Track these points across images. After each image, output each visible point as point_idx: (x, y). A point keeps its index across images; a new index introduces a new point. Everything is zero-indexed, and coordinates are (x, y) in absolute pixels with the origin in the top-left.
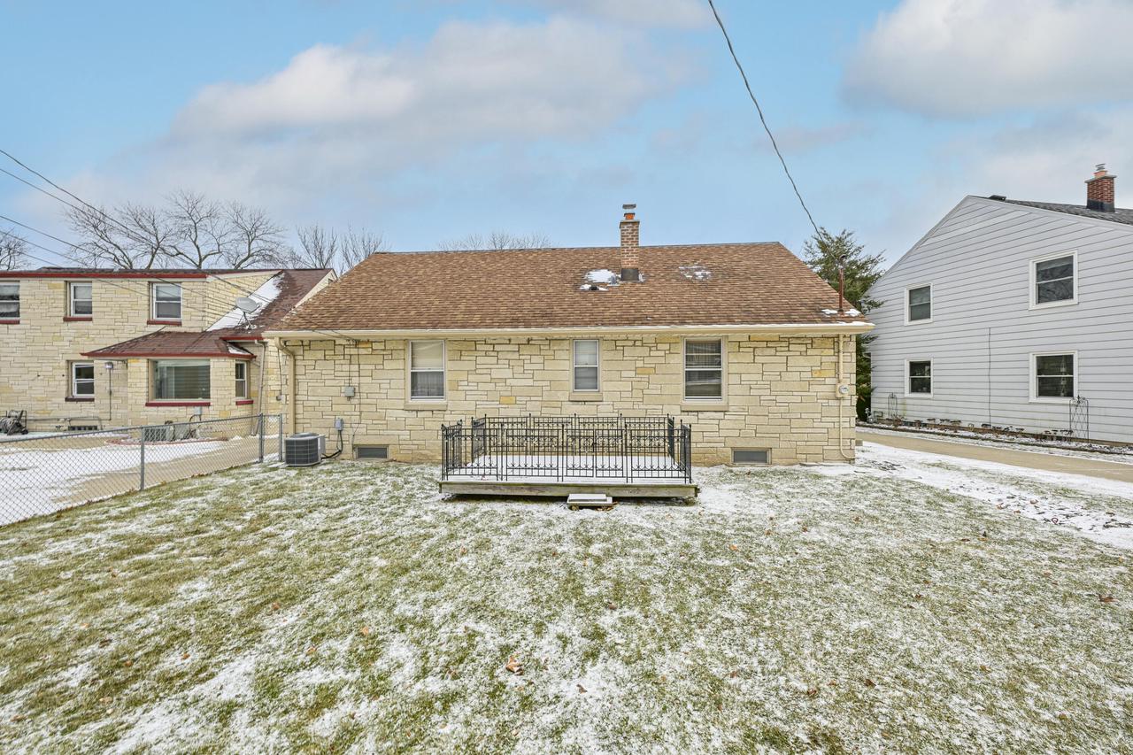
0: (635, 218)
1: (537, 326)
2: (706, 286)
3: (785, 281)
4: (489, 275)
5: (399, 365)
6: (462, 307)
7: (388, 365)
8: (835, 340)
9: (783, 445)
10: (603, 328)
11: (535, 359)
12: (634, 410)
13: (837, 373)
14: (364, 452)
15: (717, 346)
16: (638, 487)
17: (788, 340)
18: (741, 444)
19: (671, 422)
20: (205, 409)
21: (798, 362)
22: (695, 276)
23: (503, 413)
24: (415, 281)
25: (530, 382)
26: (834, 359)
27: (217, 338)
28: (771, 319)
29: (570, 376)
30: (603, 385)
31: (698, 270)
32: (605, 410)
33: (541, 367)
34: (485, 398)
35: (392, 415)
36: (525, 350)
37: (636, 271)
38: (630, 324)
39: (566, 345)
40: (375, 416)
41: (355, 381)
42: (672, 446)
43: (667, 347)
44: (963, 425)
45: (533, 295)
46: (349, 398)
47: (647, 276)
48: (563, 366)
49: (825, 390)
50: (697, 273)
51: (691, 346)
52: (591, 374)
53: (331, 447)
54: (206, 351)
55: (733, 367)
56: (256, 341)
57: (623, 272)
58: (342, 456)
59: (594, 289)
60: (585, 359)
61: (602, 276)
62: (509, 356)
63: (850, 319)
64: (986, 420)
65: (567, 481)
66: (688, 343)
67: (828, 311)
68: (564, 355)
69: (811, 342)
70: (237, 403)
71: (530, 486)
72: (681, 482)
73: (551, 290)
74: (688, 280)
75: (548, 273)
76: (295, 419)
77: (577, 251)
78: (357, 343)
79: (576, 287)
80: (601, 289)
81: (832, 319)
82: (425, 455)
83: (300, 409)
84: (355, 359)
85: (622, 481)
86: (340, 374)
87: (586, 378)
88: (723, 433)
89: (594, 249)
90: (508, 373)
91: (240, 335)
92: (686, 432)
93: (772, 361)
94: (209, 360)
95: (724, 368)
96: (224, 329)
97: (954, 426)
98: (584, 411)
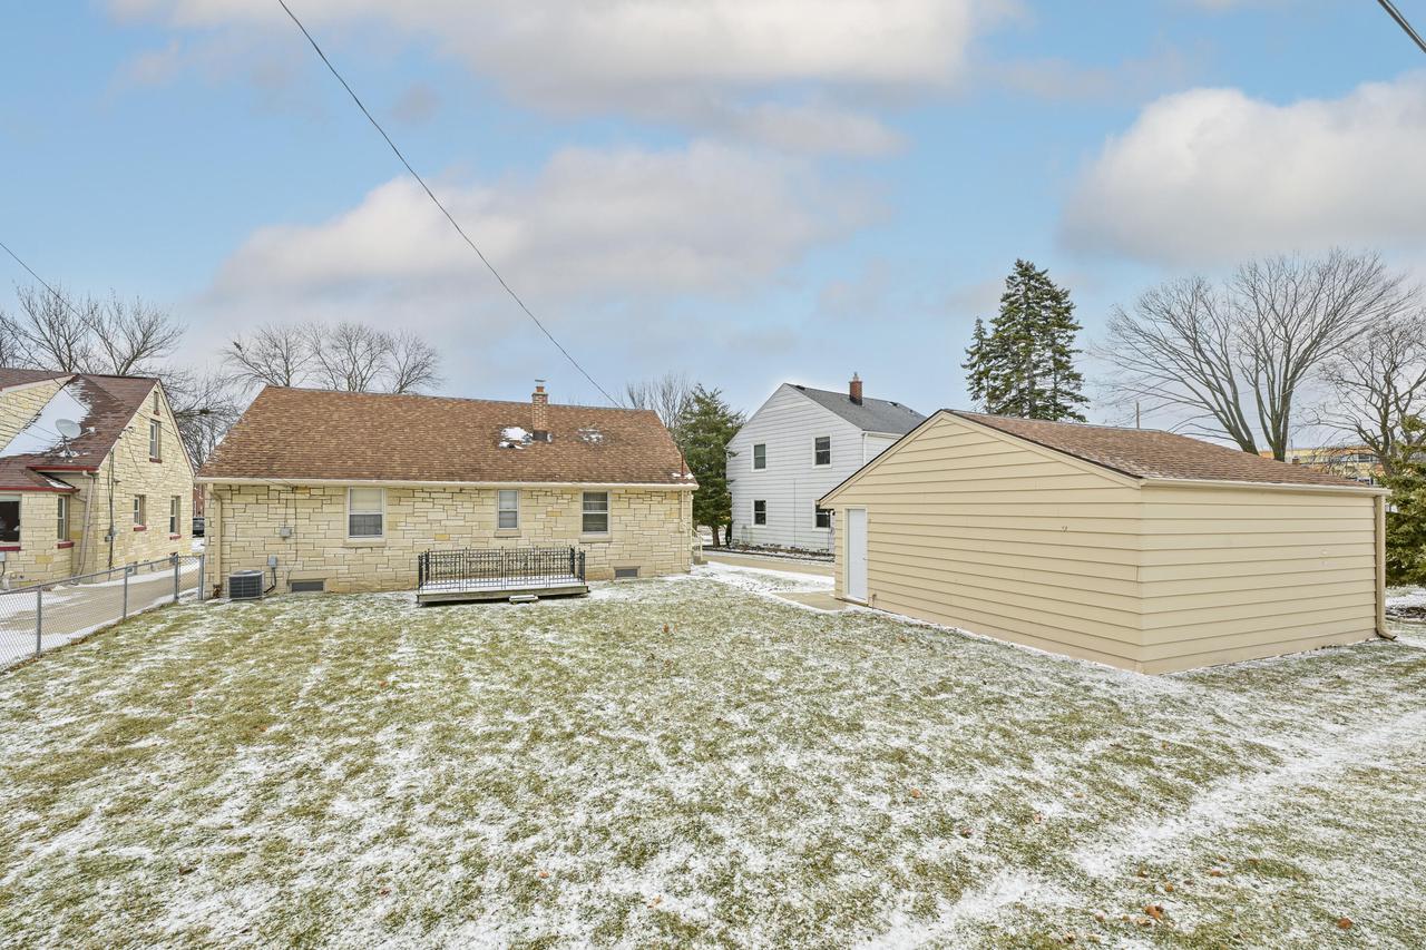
0: (545, 392)
1: (471, 480)
2: (597, 449)
3: (653, 449)
4: (411, 424)
5: (339, 508)
6: (396, 458)
7: (326, 508)
8: (679, 493)
9: (648, 563)
10: (524, 483)
11: (466, 505)
12: (547, 544)
13: (680, 515)
14: (298, 587)
15: (604, 496)
16: (554, 589)
17: (651, 493)
18: (621, 565)
19: (573, 550)
20: (12, 555)
21: (657, 508)
22: (591, 439)
23: (438, 547)
24: (335, 427)
25: (462, 523)
26: (678, 506)
27: (23, 467)
28: (640, 479)
29: (494, 518)
30: (522, 525)
31: (593, 433)
32: (523, 544)
33: (471, 511)
34: (421, 536)
35: (330, 553)
36: (459, 498)
37: (545, 433)
38: (543, 481)
39: (492, 494)
40: (314, 553)
41: (291, 523)
42: (573, 566)
43: (570, 496)
44: (782, 548)
45: (459, 449)
46: (285, 538)
47: (553, 437)
48: (490, 510)
49: (672, 526)
50: (593, 436)
51: (587, 496)
52: (512, 515)
53: (266, 583)
54: (13, 484)
55: (614, 510)
56: (85, 472)
57: (535, 433)
58: (275, 591)
59: (511, 447)
60: (507, 505)
61: (516, 434)
62: (444, 502)
63: (687, 481)
64: (792, 544)
65: (508, 588)
66: (584, 494)
67: (675, 475)
68: (491, 502)
69: (664, 494)
70: (59, 547)
71: (484, 593)
72: (579, 584)
73: (474, 446)
74: (586, 443)
75: (468, 427)
76: (222, 559)
77: (491, 404)
78: (295, 489)
79: (496, 443)
80: (517, 447)
81: (676, 481)
82: (362, 586)
83: (227, 549)
84: (291, 504)
85: (544, 586)
86: (273, 516)
87: (508, 519)
88: (608, 557)
89: (505, 403)
90: (443, 516)
91: (57, 463)
92: (582, 555)
93: (641, 507)
94: (20, 495)
95: (609, 512)
96: (25, 455)
97: (777, 549)
98: (509, 544)
